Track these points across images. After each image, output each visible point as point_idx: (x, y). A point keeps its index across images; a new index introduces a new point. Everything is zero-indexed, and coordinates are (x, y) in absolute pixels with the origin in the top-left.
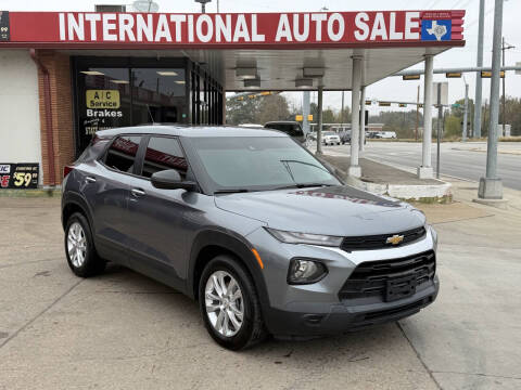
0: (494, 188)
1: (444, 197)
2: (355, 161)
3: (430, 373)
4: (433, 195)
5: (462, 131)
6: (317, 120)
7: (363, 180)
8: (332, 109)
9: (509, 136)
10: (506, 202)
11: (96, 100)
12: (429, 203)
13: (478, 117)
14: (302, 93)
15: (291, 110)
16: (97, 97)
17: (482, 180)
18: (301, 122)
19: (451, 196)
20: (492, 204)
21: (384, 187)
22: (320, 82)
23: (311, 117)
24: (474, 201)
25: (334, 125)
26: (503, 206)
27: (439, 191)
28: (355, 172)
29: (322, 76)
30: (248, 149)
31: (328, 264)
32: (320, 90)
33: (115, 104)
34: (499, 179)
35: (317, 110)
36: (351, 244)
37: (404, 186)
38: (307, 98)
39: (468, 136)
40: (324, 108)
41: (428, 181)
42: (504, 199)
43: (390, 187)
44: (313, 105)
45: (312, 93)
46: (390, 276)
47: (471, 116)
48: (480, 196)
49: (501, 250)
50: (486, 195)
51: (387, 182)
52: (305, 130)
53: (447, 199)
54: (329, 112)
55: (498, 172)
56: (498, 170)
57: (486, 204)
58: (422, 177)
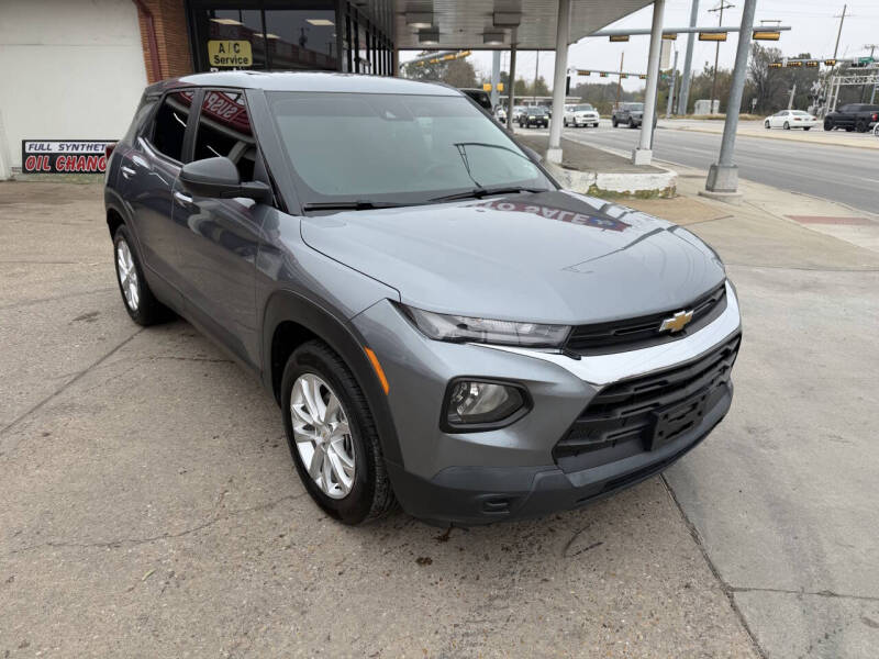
0: (729, 179)
1: (667, 189)
2: (556, 142)
3: (729, 591)
4: (653, 188)
5: (666, 107)
6: (508, 91)
7: (565, 167)
8: (524, 79)
9: (716, 114)
10: (740, 196)
11: (221, 55)
12: (647, 198)
13: (685, 91)
14: (491, 52)
15: (478, 80)
16: (222, 50)
17: (714, 168)
18: (490, 92)
19: (674, 189)
20: (722, 199)
21: (592, 176)
22: (514, 36)
23: (500, 87)
24: (700, 194)
25: (526, 98)
26: (735, 202)
27: (660, 182)
28: (555, 156)
29: (517, 25)
30: (384, 117)
31: (533, 391)
32: (513, 49)
33: (246, 60)
34: (735, 167)
35: (508, 80)
36: (587, 339)
37: (617, 176)
38: (497, 62)
39: (673, 112)
40: (517, 78)
41: (647, 169)
42: (738, 193)
43: (600, 176)
44: (503, 74)
45: (503, 52)
46: (663, 400)
47: (678, 89)
48: (708, 188)
49: (754, 270)
50: (716, 187)
51: (596, 170)
52: (494, 101)
53: (670, 193)
54: (521, 83)
55: (734, 158)
56: (734, 157)
57: (716, 198)
58: (637, 163)
